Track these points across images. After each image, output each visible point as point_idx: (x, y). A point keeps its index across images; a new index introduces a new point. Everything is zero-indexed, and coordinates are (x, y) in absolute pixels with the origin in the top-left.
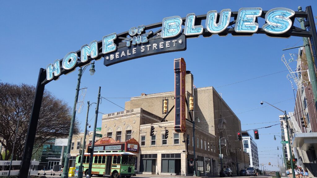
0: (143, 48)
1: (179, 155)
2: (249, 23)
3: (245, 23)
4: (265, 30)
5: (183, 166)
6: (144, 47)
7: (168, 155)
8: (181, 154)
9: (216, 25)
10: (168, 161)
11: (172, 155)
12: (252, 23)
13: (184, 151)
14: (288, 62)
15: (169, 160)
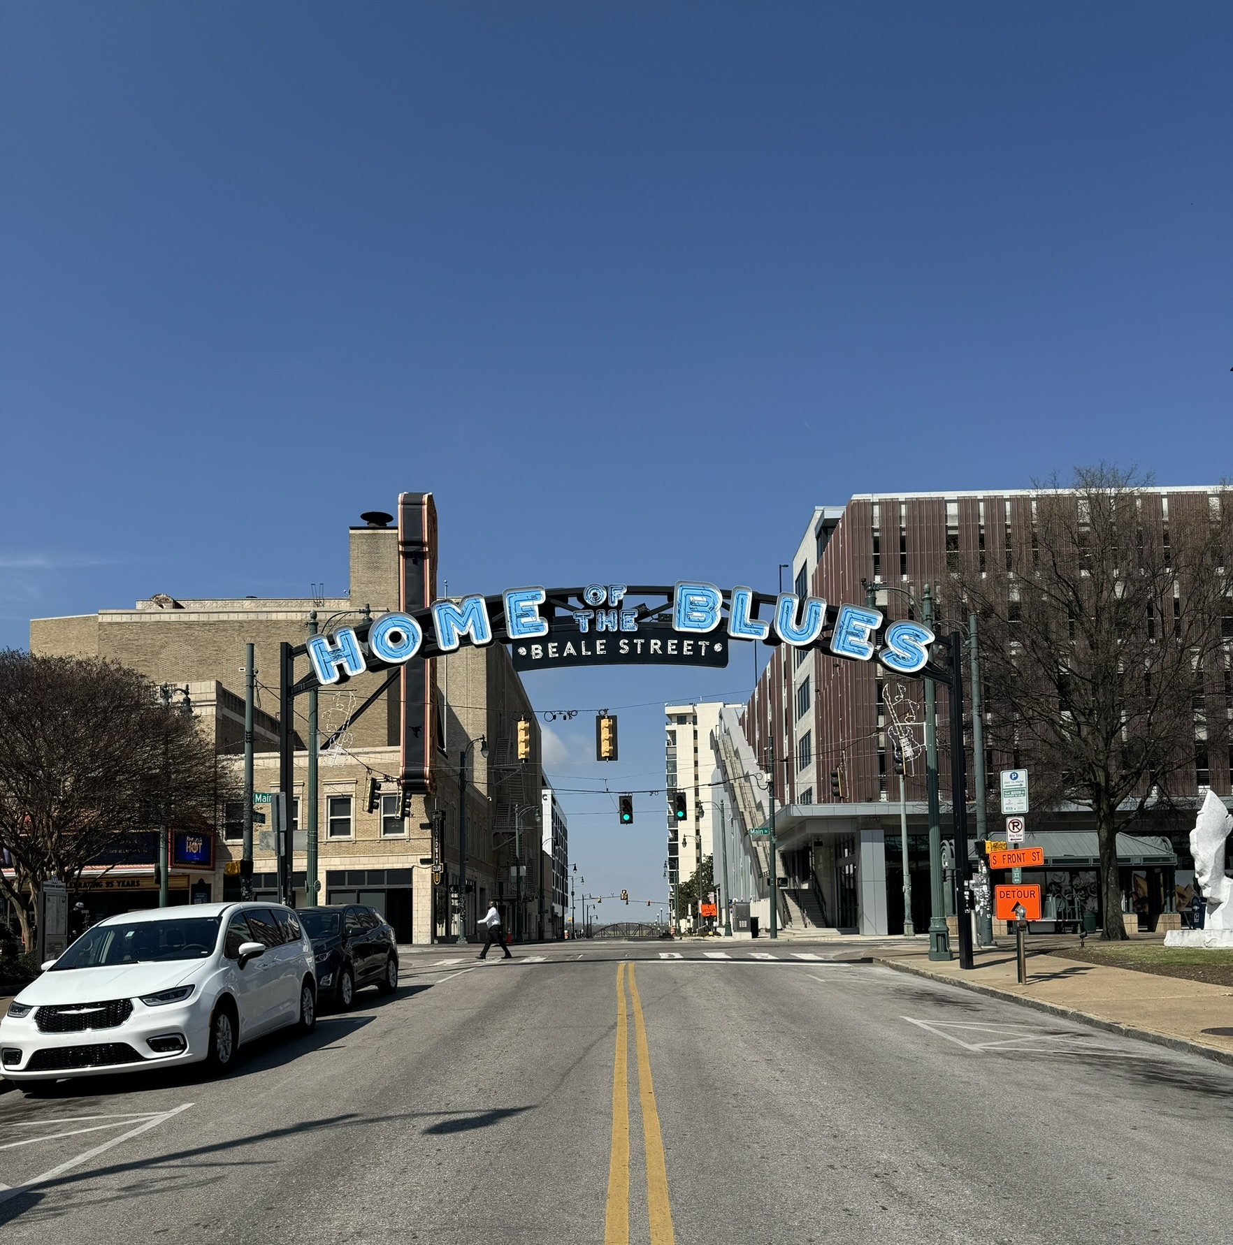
0: (625, 644)
1: (405, 875)
2: (857, 639)
3: (850, 638)
4: (884, 659)
5: (420, 912)
6: (627, 641)
7: (356, 876)
8: (415, 872)
9: (795, 627)
10: (355, 895)
11: (376, 875)
12: (862, 640)
13: (423, 861)
14: (893, 701)
15: (361, 891)
